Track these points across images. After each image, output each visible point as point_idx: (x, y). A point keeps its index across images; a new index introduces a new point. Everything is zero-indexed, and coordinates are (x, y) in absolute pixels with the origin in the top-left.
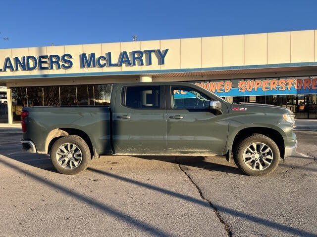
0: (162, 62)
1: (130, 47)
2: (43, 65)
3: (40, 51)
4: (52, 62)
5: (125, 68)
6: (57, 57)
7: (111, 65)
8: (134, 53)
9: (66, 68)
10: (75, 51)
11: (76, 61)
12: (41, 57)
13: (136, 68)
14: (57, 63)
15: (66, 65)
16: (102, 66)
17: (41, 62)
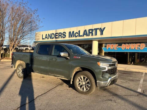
0: (102, 34)
1: (88, 27)
2: (57, 37)
3: (56, 31)
4: (59, 35)
5: (85, 37)
6: (61, 33)
7: (80, 36)
8: (89, 30)
9: (64, 38)
10: (67, 30)
11: (67, 35)
12: (56, 33)
13: (90, 37)
14: (61, 36)
15: (64, 36)
16: (76, 37)
17: (56, 35)
